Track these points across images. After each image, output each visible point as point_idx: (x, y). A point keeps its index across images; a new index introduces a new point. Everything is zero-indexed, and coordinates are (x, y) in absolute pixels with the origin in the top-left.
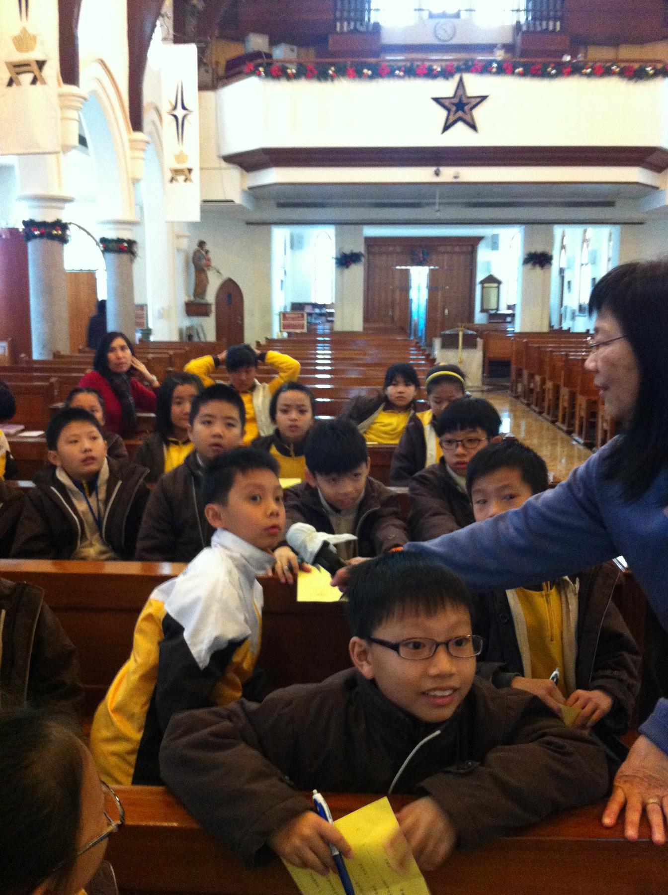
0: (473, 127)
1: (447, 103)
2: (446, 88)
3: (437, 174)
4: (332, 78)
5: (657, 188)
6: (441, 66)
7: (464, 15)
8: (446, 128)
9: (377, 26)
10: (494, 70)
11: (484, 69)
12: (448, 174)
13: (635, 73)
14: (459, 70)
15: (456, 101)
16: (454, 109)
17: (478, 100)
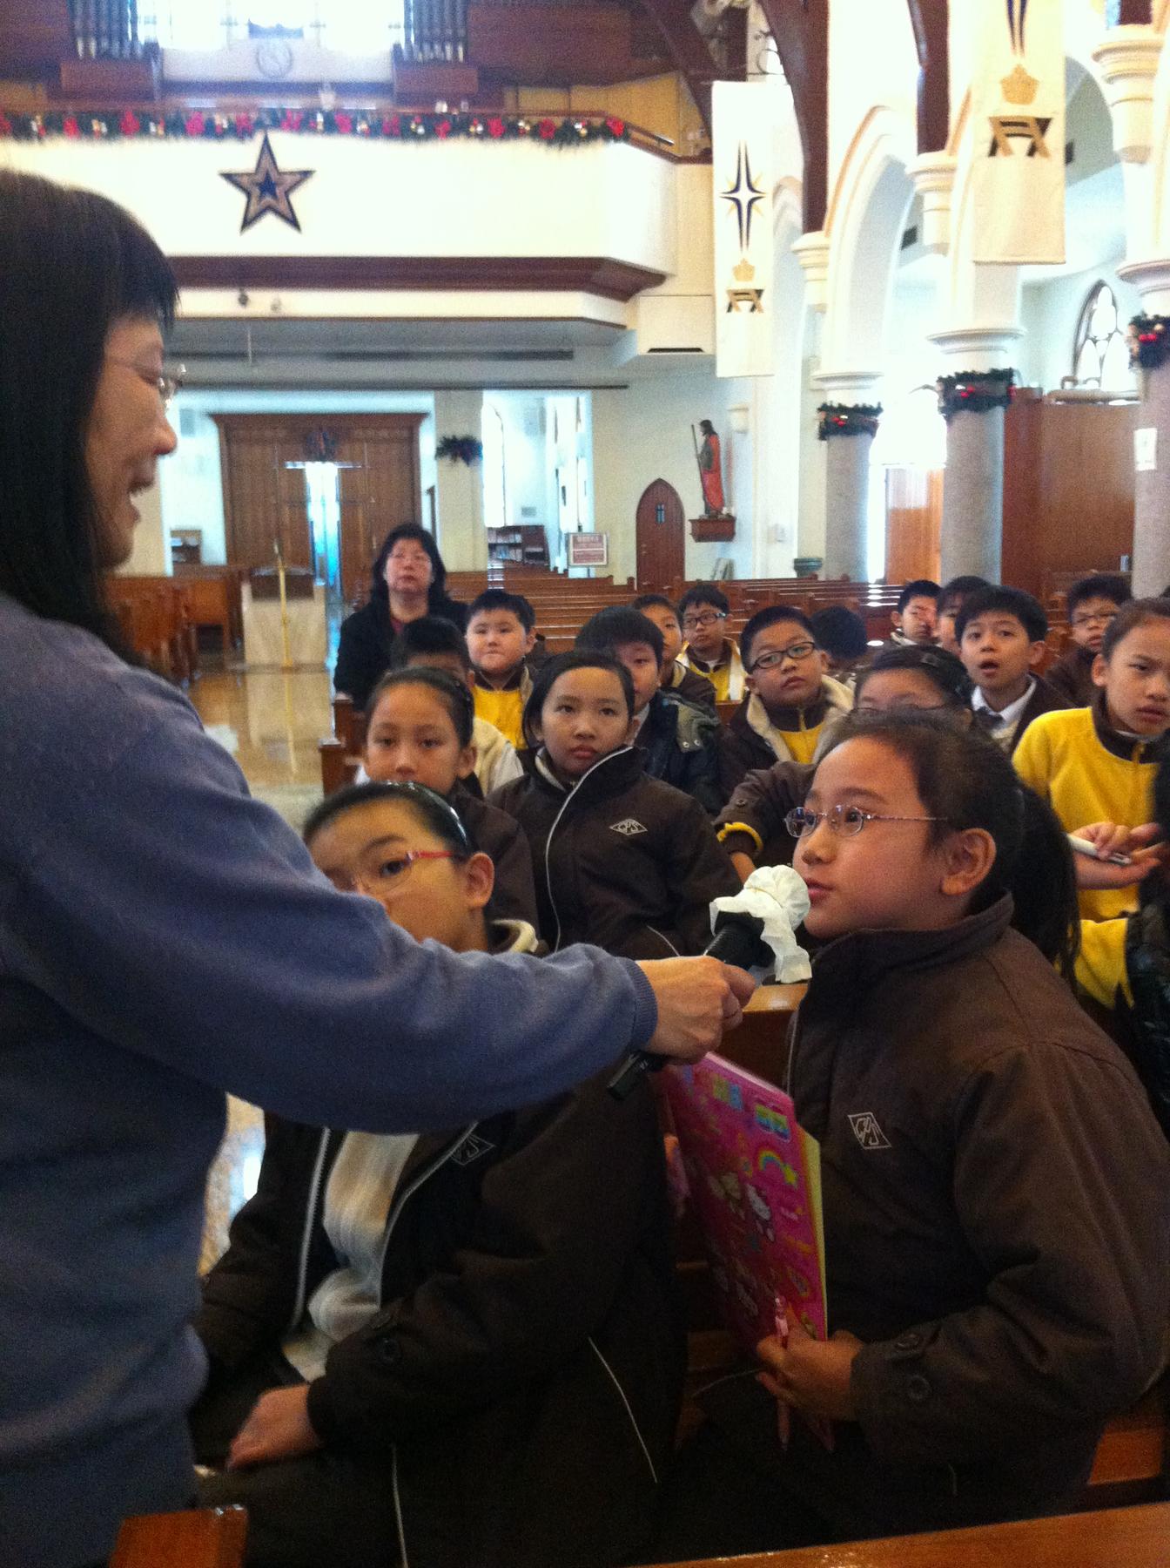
0: (293, 222)
1: (245, 180)
2: (243, 156)
3: (244, 301)
4: (40, 137)
5: (623, 327)
6: (229, 121)
8: (247, 222)
10: (320, 127)
11: (303, 123)
12: (262, 302)
13: (557, 134)
14: (260, 125)
15: (260, 178)
16: (256, 191)
17: (298, 177)
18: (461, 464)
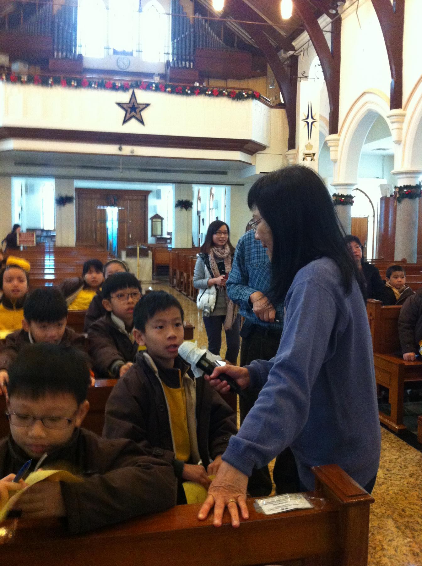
0: (142, 122)
1: (125, 106)
2: (125, 97)
3: (120, 149)
4: (51, 85)
5: (251, 164)
6: (121, 84)
7: (135, 54)
8: (125, 121)
9: (80, 56)
10: (154, 88)
11: (148, 87)
12: (127, 150)
13: (237, 96)
14: (132, 86)
15: (131, 105)
16: (129, 110)
17: (144, 106)
18: (184, 210)
